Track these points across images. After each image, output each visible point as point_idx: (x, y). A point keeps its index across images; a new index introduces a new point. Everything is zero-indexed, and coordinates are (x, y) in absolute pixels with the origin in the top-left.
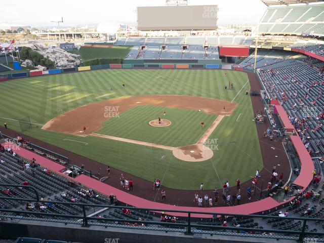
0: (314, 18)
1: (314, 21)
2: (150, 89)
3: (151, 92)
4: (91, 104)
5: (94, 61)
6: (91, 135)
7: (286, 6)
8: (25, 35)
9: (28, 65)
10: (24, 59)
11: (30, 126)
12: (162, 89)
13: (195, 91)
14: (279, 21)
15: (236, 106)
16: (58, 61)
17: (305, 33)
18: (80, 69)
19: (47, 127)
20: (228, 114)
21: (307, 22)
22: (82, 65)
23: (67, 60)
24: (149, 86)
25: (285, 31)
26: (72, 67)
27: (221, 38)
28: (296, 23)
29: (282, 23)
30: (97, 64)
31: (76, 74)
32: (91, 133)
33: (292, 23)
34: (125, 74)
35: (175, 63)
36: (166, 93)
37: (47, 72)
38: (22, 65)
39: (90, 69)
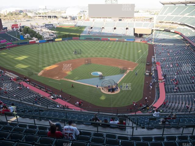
0: (189, 14)
1: (188, 15)
2: (93, 54)
3: (94, 56)
4: (62, 62)
5: (64, 35)
6: (62, 79)
7: (174, 5)
8: (24, 16)
9: (28, 37)
10: (26, 33)
11: (32, 74)
12: (100, 54)
13: (117, 56)
14: (169, 14)
15: (137, 65)
16: (44, 35)
17: (183, 22)
18: (56, 40)
19: (41, 74)
20: (132, 70)
21: (184, 16)
22: (57, 37)
23: (49, 35)
24: (93, 52)
25: (172, 21)
26: (52, 38)
27: (136, 23)
28: (179, 16)
29: (171, 16)
30: (65, 37)
31: (54, 43)
32: (62, 78)
33: (176, 16)
34: (80, 43)
36: (102, 57)
37: (38, 42)
38: (24, 37)
39: (61, 40)
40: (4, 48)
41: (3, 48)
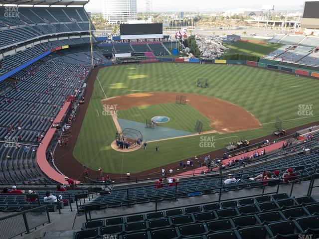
5: (233, 56)
16: (205, 51)
18: (217, 61)
23: (212, 52)
26: (214, 58)
30: (236, 59)
31: (208, 65)
35: (311, 71)
37: (188, 60)
38: (181, 52)
39: (225, 62)
40: (139, 62)
41: (137, 62)
